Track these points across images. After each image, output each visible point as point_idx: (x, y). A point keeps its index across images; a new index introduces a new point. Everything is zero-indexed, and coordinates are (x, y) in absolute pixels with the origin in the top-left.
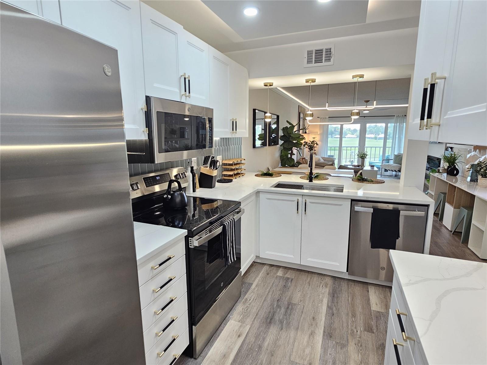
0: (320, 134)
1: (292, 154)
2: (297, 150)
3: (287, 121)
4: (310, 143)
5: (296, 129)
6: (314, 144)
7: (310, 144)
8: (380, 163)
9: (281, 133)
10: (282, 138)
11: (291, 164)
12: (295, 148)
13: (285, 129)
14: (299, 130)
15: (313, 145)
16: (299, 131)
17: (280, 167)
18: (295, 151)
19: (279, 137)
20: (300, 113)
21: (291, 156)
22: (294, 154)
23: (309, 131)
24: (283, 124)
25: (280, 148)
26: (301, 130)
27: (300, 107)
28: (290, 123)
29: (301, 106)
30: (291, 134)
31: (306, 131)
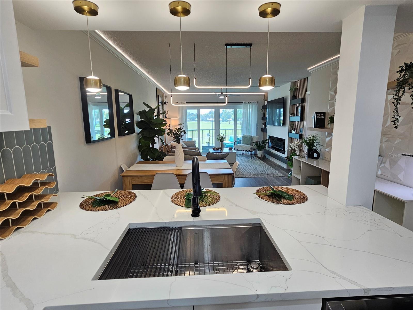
0: (180, 118)
1: (154, 143)
2: (159, 138)
3: (145, 104)
4: (177, 130)
5: (156, 113)
6: (181, 132)
7: (176, 132)
8: (233, 143)
9: (137, 118)
10: (139, 124)
11: (155, 156)
12: (156, 136)
13: (142, 113)
14: (159, 114)
15: (179, 133)
16: (159, 116)
17: (140, 163)
18: (156, 139)
19: (135, 123)
20: (158, 96)
21: (153, 146)
22: (156, 143)
23: (168, 115)
24: (139, 107)
25: (138, 137)
26: (161, 114)
27: (157, 90)
28: (148, 106)
29: (159, 89)
30: (152, 119)
31: (166, 116)
